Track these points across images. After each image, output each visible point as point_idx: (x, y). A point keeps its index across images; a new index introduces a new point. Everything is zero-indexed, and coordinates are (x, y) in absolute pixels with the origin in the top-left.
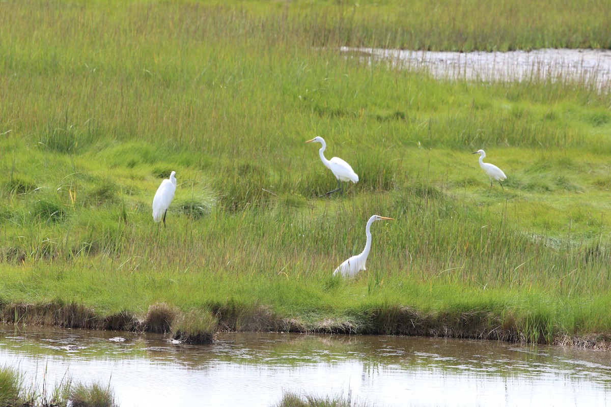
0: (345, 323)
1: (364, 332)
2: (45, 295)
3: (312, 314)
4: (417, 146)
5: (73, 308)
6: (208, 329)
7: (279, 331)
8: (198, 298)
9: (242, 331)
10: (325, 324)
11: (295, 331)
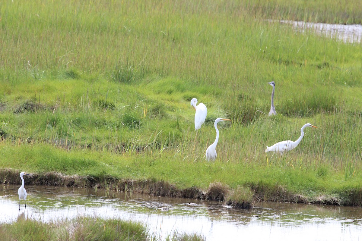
0: (333, 198)
1: (345, 205)
2: (143, 175)
3: (311, 191)
4: (344, 85)
5: (162, 183)
6: (248, 200)
7: (291, 202)
8: (240, 179)
9: (267, 201)
10: (320, 198)
11: (301, 202)
